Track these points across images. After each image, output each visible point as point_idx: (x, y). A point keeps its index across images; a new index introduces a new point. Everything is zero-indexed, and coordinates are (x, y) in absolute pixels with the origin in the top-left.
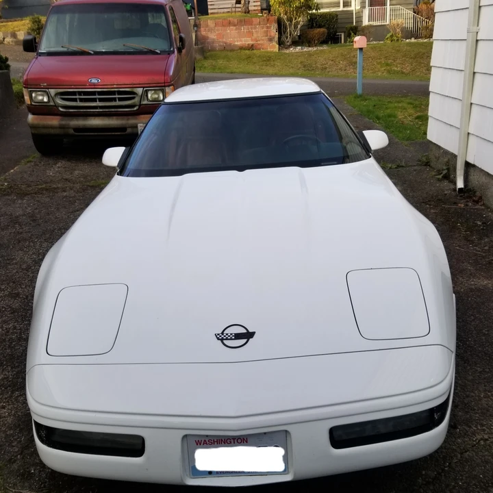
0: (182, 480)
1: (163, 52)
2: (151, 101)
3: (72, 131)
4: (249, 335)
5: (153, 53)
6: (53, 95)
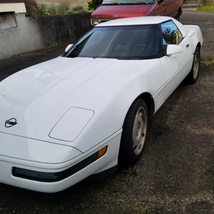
1: (149, 4)
4: (14, 124)
5: (144, 4)
6: (100, 22)
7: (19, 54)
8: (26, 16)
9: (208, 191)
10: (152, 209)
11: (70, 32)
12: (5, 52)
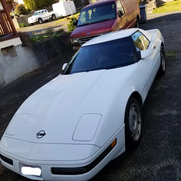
1: (112, 19)
4: (44, 134)
5: (109, 20)
6: (78, 40)
7: (23, 76)
8: (22, 47)
9: (172, 158)
10: (133, 177)
11: (57, 51)
12: (12, 77)
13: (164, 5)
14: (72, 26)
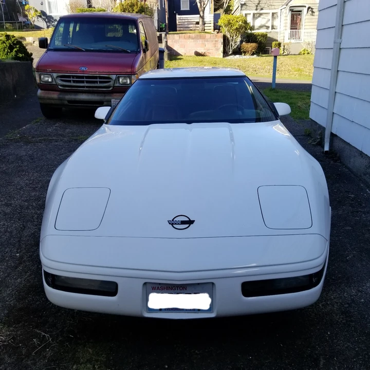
0: (142, 314)
1: (132, 52)
2: (121, 84)
3: (66, 102)
4: (190, 222)
5: (126, 52)
6: (55, 77)
13: (180, 59)
14: (4, 51)
